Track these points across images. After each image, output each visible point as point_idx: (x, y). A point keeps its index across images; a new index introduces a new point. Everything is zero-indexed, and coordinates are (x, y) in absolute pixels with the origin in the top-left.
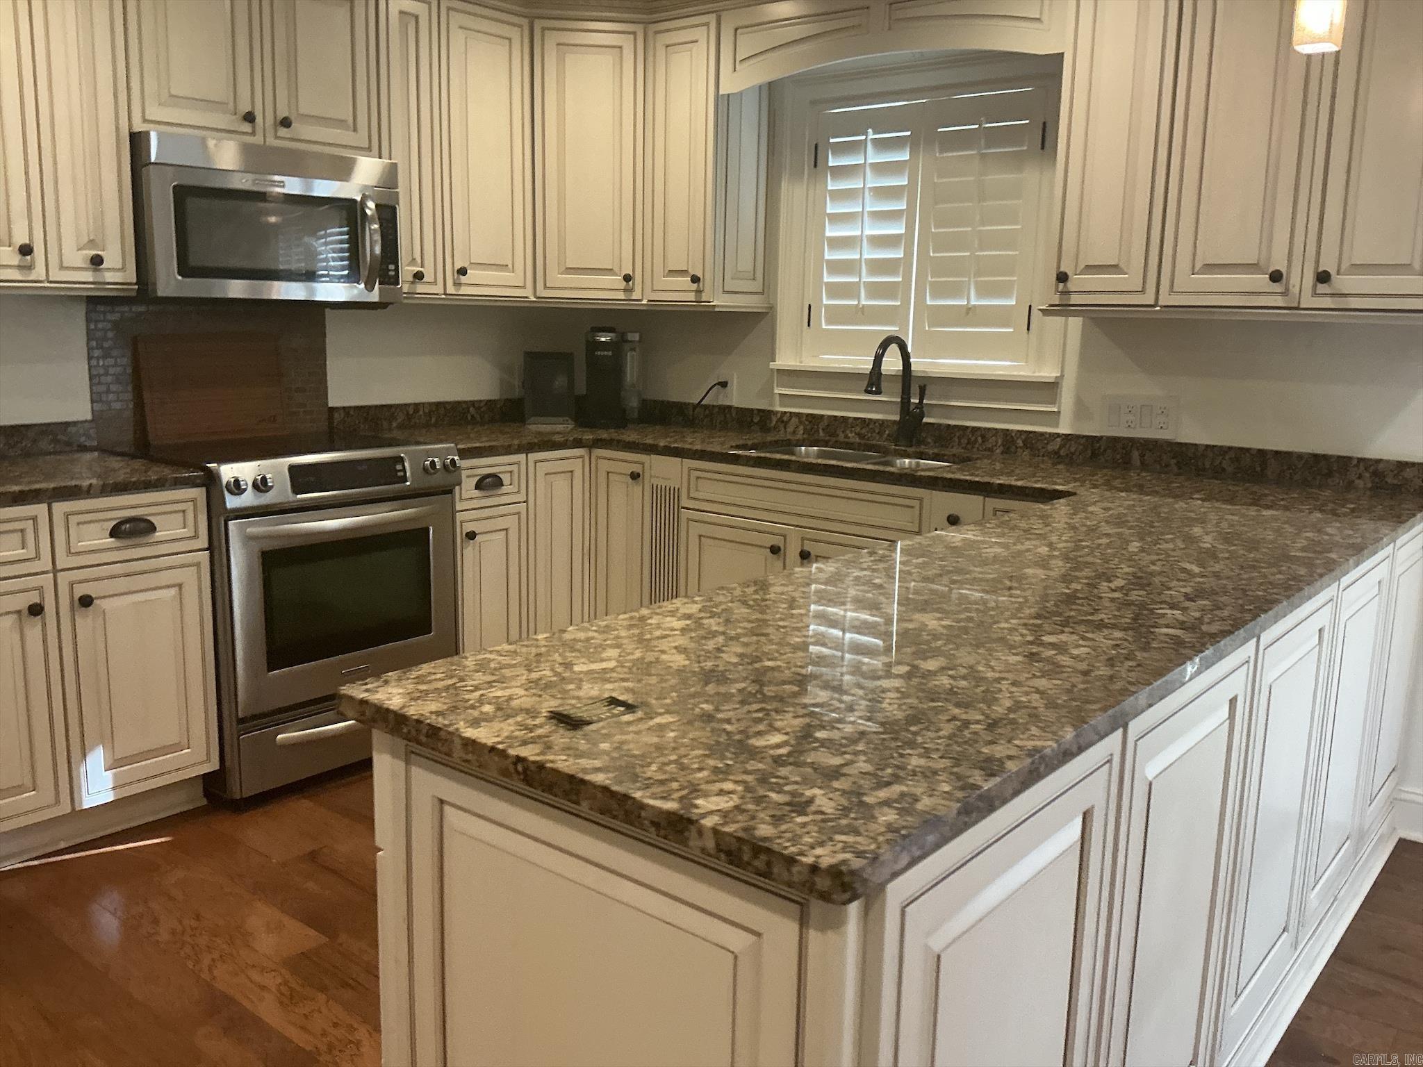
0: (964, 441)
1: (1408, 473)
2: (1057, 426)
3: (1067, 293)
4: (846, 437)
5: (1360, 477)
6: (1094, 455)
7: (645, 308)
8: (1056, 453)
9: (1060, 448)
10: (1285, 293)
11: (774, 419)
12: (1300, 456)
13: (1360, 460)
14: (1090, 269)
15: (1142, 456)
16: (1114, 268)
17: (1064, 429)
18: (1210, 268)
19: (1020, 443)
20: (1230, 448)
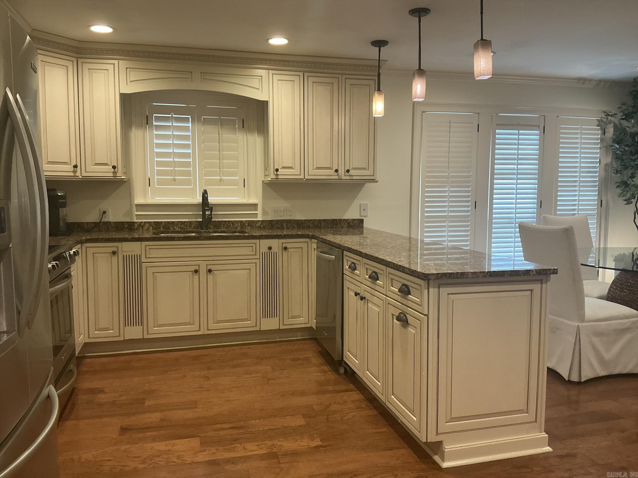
0: (226, 226)
1: (355, 222)
2: (257, 218)
3: (277, 175)
4: (174, 229)
5: (344, 224)
6: (272, 226)
7: (80, 180)
8: (260, 226)
9: (260, 225)
10: (338, 175)
11: (136, 226)
12: (329, 220)
13: (344, 220)
14: (283, 168)
15: (287, 225)
16: (291, 168)
17: (260, 218)
18: (318, 168)
19: (247, 224)
20: (311, 220)
